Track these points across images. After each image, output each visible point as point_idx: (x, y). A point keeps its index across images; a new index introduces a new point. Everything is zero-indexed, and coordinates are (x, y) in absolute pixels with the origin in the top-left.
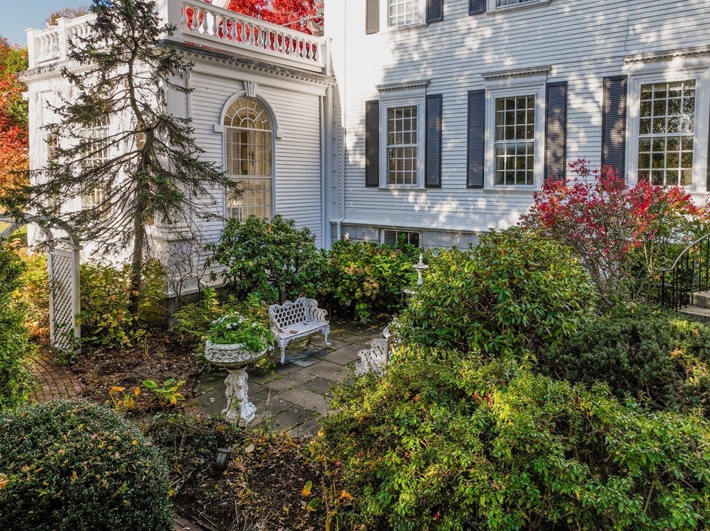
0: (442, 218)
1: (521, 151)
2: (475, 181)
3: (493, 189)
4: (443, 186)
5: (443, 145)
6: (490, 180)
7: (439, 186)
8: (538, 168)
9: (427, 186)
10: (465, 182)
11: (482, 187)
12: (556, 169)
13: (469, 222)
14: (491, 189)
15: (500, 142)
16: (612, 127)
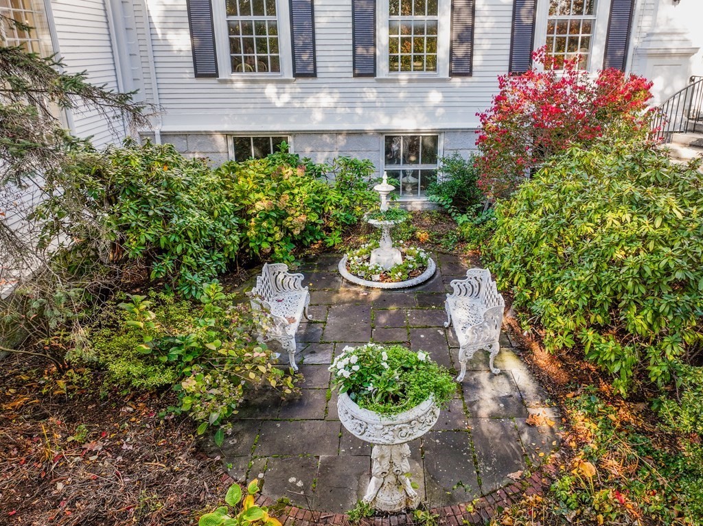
0: (318, 116)
1: (420, 30)
2: (364, 68)
3: (387, 77)
4: (319, 75)
5: (316, 20)
6: (383, 66)
7: (314, 75)
8: (442, 52)
9: (296, 75)
10: (351, 69)
11: (373, 75)
12: (460, 52)
13: (356, 118)
14: (384, 77)
15: (394, 17)
16: (522, 5)
